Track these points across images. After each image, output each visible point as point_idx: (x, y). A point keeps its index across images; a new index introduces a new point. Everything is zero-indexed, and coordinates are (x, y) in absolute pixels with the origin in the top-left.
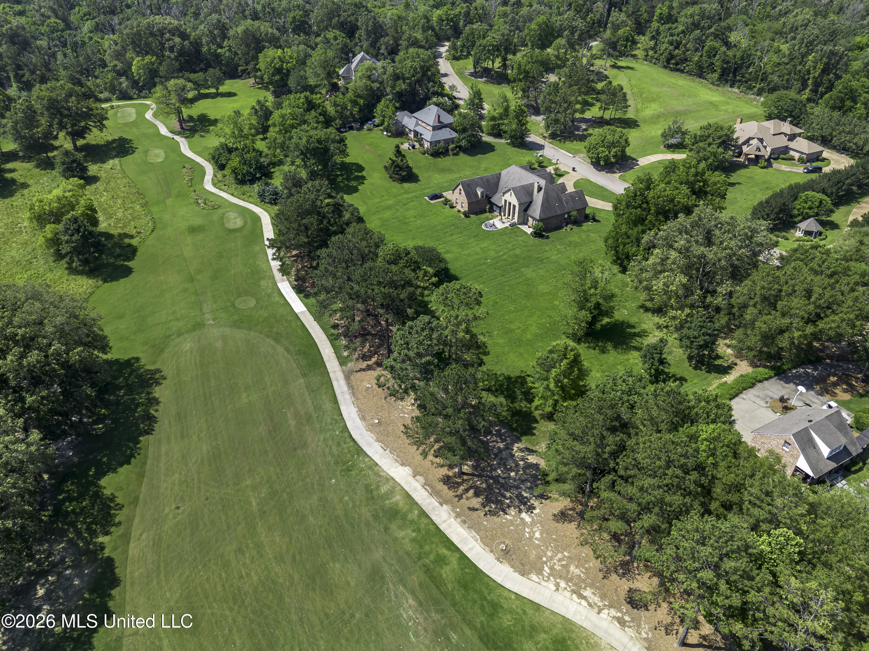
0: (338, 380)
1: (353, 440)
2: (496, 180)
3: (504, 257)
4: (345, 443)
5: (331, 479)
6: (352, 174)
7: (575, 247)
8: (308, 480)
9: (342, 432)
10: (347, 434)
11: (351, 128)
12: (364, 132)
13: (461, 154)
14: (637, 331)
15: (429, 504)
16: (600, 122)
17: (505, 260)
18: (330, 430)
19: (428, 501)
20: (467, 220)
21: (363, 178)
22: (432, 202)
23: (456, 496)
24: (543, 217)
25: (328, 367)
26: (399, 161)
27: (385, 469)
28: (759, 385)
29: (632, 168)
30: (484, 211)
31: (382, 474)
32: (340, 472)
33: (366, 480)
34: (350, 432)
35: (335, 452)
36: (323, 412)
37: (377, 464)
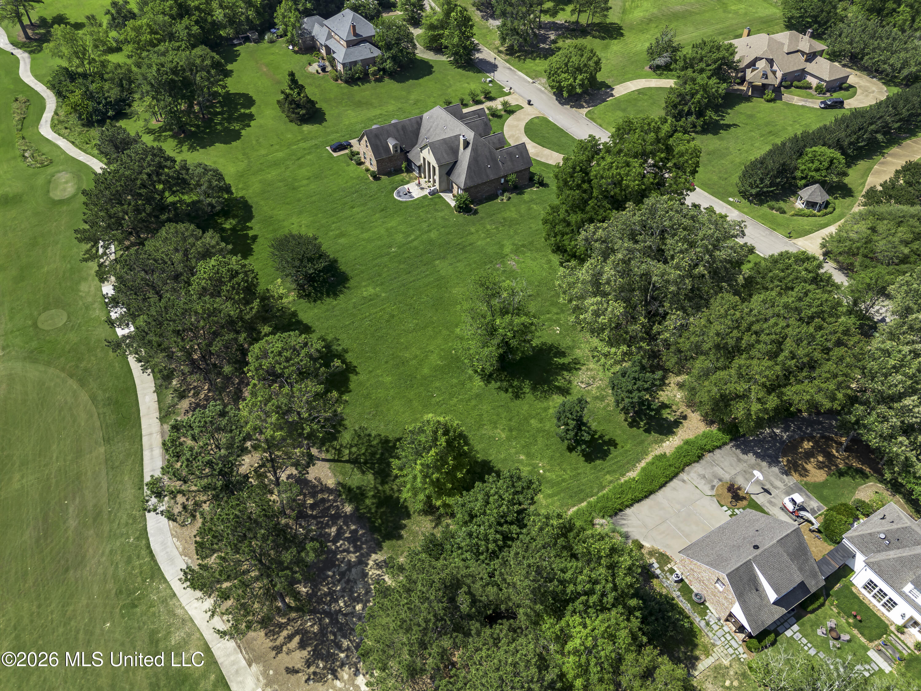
0: (151, 450)
1: (151, 552)
2: (415, 126)
3: (415, 243)
4: (138, 557)
5: (104, 623)
6: (237, 110)
7: (510, 227)
8: (73, 623)
9: (138, 539)
10: (144, 542)
11: (247, 39)
12: (265, 44)
13: (386, 79)
14: (565, 360)
15: (233, 663)
16: (573, 30)
17: (416, 248)
18: (122, 535)
19: (232, 658)
20: (375, 185)
21: (251, 117)
22: (335, 155)
23: (274, 648)
24: (470, 184)
25: (143, 426)
26: (295, 95)
27: (184, 604)
28: (708, 457)
29: (605, 101)
30: (398, 171)
31: (179, 611)
32: (121, 610)
33: (153, 623)
34: (148, 539)
35: (121, 574)
36: (120, 503)
37: (175, 595)
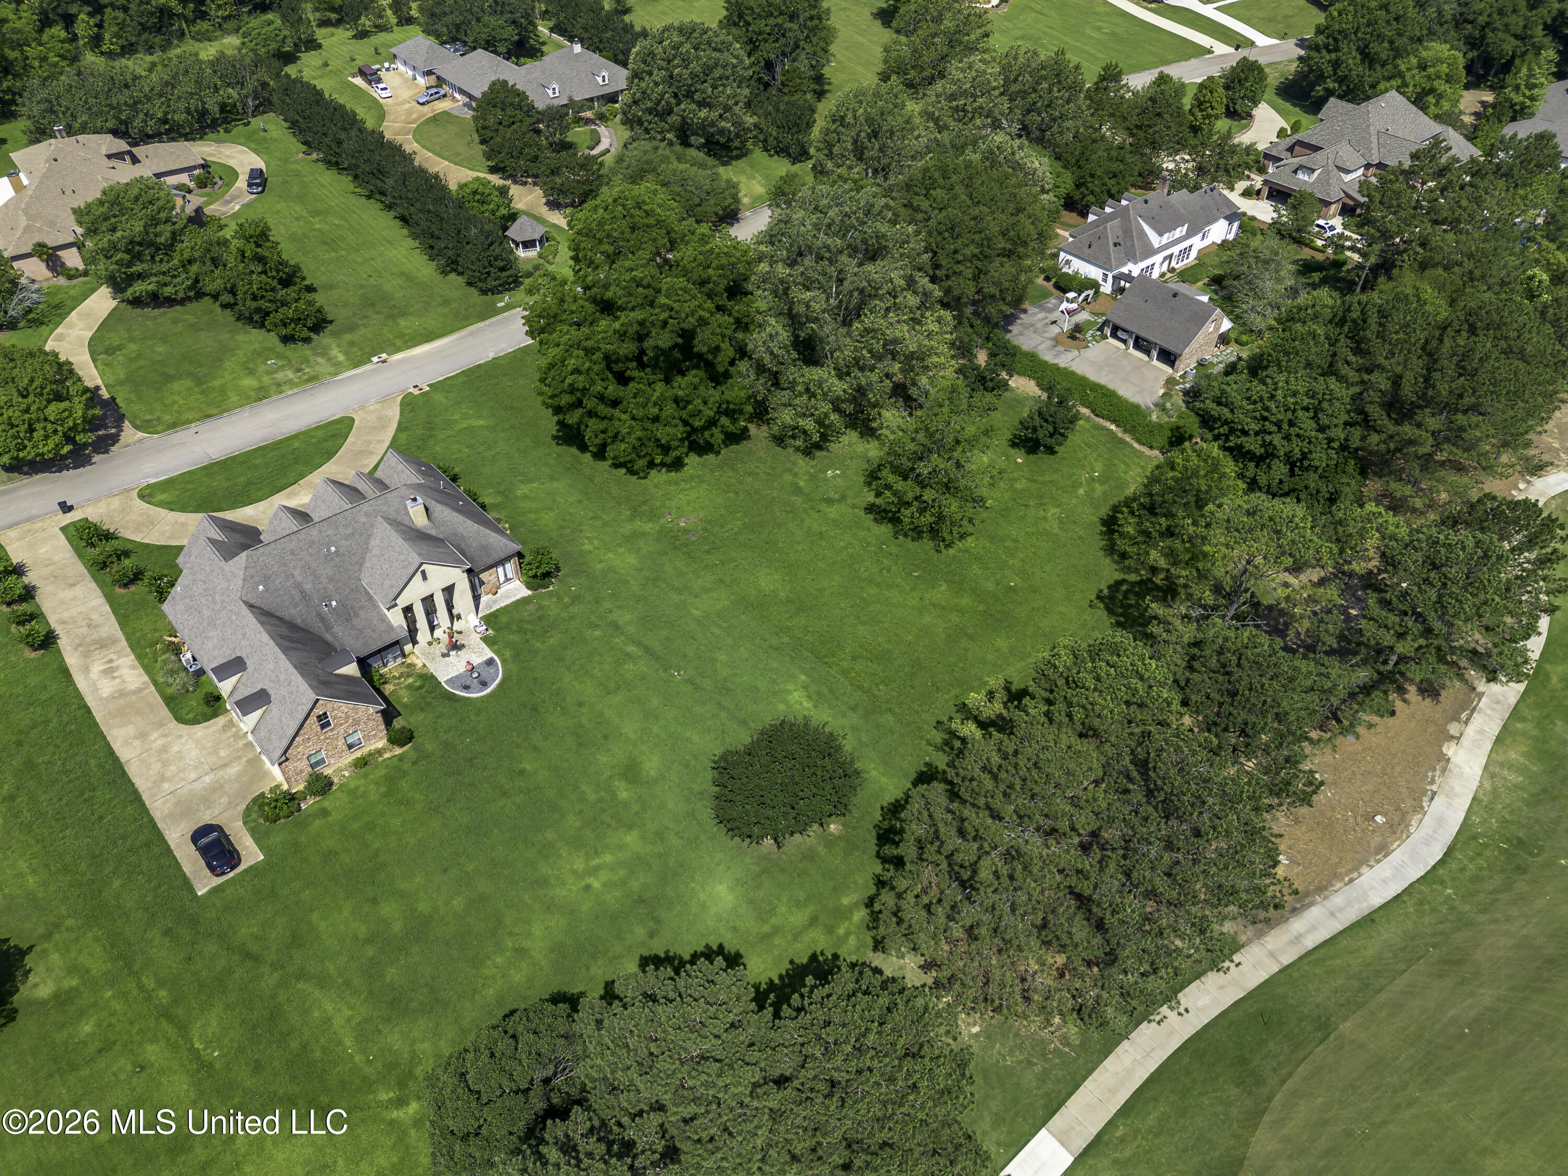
0: (1298, 938)
1: (1446, 854)
4: (1463, 869)
10: (1441, 872)
18: (1452, 908)
25: (1263, 976)
31: (1487, 785)
32: (1537, 855)
33: (1520, 809)
34: (1434, 867)
35: (1498, 880)
36: (1413, 939)
37: (1474, 799)
